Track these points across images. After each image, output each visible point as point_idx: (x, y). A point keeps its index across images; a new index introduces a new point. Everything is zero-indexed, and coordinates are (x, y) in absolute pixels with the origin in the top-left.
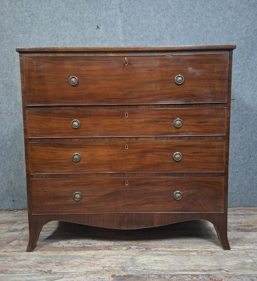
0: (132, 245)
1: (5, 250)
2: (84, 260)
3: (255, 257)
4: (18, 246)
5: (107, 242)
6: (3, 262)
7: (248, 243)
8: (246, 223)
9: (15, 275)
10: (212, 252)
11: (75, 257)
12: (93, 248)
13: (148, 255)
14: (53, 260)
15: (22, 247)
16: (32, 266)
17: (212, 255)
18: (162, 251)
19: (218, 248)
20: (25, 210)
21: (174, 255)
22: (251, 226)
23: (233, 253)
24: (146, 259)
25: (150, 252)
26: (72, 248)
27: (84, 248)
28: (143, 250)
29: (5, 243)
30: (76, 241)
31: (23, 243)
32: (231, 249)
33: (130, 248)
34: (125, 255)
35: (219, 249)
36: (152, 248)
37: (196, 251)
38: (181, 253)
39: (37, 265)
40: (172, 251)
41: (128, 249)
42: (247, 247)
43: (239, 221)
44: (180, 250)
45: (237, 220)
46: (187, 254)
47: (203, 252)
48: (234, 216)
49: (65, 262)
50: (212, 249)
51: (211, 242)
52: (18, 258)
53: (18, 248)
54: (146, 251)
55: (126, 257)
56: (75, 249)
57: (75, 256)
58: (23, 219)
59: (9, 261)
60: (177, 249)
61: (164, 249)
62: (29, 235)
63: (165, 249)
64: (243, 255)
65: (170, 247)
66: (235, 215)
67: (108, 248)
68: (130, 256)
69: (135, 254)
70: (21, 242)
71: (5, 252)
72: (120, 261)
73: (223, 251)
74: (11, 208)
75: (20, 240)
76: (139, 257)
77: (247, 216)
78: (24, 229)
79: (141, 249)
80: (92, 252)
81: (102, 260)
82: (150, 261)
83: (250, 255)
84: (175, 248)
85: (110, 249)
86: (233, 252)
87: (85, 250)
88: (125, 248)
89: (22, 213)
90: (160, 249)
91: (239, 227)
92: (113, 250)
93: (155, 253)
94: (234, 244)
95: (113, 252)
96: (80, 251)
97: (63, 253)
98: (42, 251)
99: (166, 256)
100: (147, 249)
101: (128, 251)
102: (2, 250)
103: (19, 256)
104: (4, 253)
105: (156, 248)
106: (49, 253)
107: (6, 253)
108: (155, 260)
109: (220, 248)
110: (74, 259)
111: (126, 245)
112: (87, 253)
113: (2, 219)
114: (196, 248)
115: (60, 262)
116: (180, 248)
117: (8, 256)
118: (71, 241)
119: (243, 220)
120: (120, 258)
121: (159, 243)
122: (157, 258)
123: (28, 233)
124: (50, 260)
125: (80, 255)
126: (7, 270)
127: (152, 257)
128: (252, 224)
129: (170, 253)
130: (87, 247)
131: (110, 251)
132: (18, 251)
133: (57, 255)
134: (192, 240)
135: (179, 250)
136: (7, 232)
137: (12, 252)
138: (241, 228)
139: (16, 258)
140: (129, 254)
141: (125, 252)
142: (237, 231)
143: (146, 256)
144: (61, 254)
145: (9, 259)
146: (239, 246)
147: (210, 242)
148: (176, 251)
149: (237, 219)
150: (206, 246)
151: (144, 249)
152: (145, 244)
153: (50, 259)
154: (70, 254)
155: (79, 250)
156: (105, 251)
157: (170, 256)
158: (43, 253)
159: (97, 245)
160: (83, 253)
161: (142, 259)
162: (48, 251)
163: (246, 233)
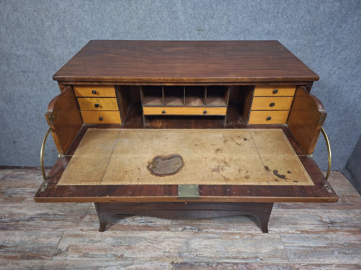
0: (187, 225)
1: (82, 228)
2: (148, 243)
3: (286, 243)
4: (91, 223)
5: (166, 220)
6: (83, 243)
7: (284, 224)
9: (96, 259)
10: (252, 235)
11: (140, 239)
12: (154, 227)
13: (199, 238)
14: (123, 242)
15: (95, 225)
16: (107, 249)
17: (252, 239)
18: (212, 233)
19: (258, 231)
21: (221, 238)
23: (269, 237)
24: (198, 243)
25: (202, 235)
26: (137, 226)
27: (147, 228)
29: (79, 218)
30: (139, 218)
31: (95, 219)
32: (269, 232)
33: (185, 228)
34: (181, 238)
35: (259, 231)
36: (203, 229)
37: (239, 233)
38: (227, 235)
39: (110, 248)
40: (219, 234)
41: (183, 230)
42: (283, 230)
44: (226, 231)
46: (231, 237)
47: (245, 235)
49: (133, 245)
50: (253, 232)
51: (253, 221)
52: (94, 239)
53: (92, 226)
54: (198, 233)
55: (182, 240)
56: (140, 228)
57: (140, 237)
59: (87, 242)
60: (224, 231)
63: (214, 231)
64: (278, 239)
65: (218, 228)
67: (167, 228)
68: (185, 240)
69: (189, 236)
70: (93, 218)
71: (81, 230)
72: (177, 245)
73: (262, 233)
75: (91, 214)
76: (193, 241)
79: (194, 231)
80: (154, 233)
81: (162, 244)
82: (201, 246)
83: (284, 240)
84: (222, 229)
85: (169, 230)
86: (270, 235)
87: (148, 230)
88: (181, 229)
90: (210, 230)
92: (171, 231)
93: (205, 235)
94: (272, 225)
95: (171, 234)
96: (144, 231)
97: (130, 234)
98: (112, 230)
99: (215, 239)
100: (199, 231)
101: (183, 233)
102: (79, 228)
103: (94, 236)
104: (81, 232)
105: (207, 229)
106: (119, 233)
107: (83, 231)
108: (205, 245)
109: (259, 230)
110: (140, 241)
111: (182, 224)
112: (150, 234)
114: (240, 230)
115: (129, 245)
116: (227, 230)
117: (85, 236)
118: (135, 218)
120: (177, 242)
121: (209, 223)
122: (207, 242)
124: (121, 243)
125: (144, 236)
126: (87, 254)
127: (203, 241)
129: (218, 236)
130: (150, 226)
131: (168, 232)
132: (93, 230)
133: (126, 236)
134: (238, 218)
135: (225, 232)
137: (88, 230)
139: (92, 238)
140: (185, 236)
141: (181, 234)
142: (278, 207)
143: (198, 240)
144: (129, 235)
145: (87, 240)
146: (277, 227)
148: (223, 233)
150: (248, 227)
151: (197, 231)
152: (197, 223)
153: (120, 241)
154: (136, 235)
155: (143, 230)
156: (165, 232)
157: (218, 240)
158: (113, 232)
159: (157, 223)
160: (147, 234)
161: (195, 244)
162: (117, 230)
163: (285, 210)
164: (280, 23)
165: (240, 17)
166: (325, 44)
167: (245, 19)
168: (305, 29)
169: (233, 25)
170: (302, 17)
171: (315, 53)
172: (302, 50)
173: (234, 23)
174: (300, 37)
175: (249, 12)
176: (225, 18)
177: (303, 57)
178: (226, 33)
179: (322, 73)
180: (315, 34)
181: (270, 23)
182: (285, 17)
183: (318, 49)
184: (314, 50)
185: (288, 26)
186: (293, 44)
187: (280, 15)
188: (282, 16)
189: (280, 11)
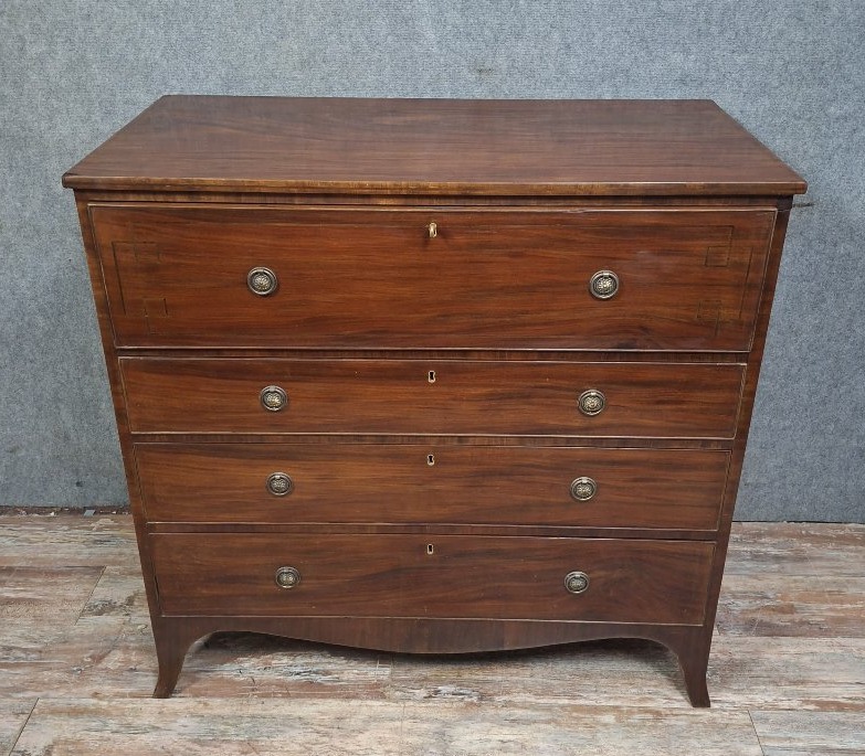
0: (442, 683)
1: (96, 688)
2: (315, 736)
3: (770, 738)
4: (128, 674)
5: (373, 668)
6: (99, 734)
7: (764, 683)
8: (777, 598)
10: (657, 714)
11: (288, 722)
12: (333, 688)
13: (483, 720)
14: (232, 731)
15: (139, 679)
16: (178, 751)
17: (655, 727)
18: (524, 706)
19: (678, 701)
20: (120, 511)
21: (554, 721)
22: (791, 610)
23: (714, 719)
24: (476, 737)
25: (491, 712)
26: (277, 685)
27: (311, 689)
28: (472, 703)
29: (89, 660)
30: (285, 660)
31: (140, 663)
32: (713, 705)
33: (437, 692)
34: (422, 721)
35: (680, 701)
36: (495, 694)
37: (616, 708)
38: (575, 714)
39: (191, 749)
40: (549, 708)
41: (430, 697)
42: (759, 699)
43: (759, 585)
44: (572, 702)
45: (755, 582)
46: (588, 718)
47: (633, 713)
48: (749, 565)
49: (264, 741)
50: (659, 704)
51: (663, 673)
52: (137, 722)
53: (130, 683)
54: (480, 706)
55: (425, 726)
56: (287, 691)
57: (288, 717)
58: (120, 554)
59: (113, 732)
60: (565, 701)
61: (529, 700)
62: (150, 628)
63: (533, 699)
64: (741, 727)
65: (547, 691)
66: (756, 557)
67: (376, 691)
68: (437, 725)
69: (449, 716)
70: (133, 658)
71: (95, 695)
72: (410, 740)
73: (690, 710)
74: (74, 504)
75: (127, 648)
76: (460, 730)
77: (789, 566)
78: (130, 601)
79: (467, 699)
80: (333, 706)
81: (360, 737)
82: (489, 746)
83: (760, 729)
84: (557, 696)
85: (382, 696)
86: (715, 715)
87: (315, 696)
88: (422, 693)
89: (111, 528)
90: (519, 698)
91: (754, 616)
92: (389, 699)
93: (504, 712)
94: (724, 683)
95: (392, 709)
96: (301, 700)
97: (255, 707)
98: (197, 696)
99: (533, 726)
100: (481, 699)
101: (431, 705)
102: (87, 689)
103: (137, 713)
104: (94, 701)
105: (508, 693)
106: (218, 706)
107: (101, 699)
108: (502, 742)
109: (682, 698)
110: (287, 729)
111: (426, 679)
112: (321, 708)
113: (59, 556)
114: (616, 698)
115: (250, 739)
116: (574, 697)
117: (107, 713)
118: (273, 659)
119: (773, 582)
120: (410, 732)
121: (517, 675)
122: (507, 734)
123: (149, 621)
124: (223, 733)
125: (301, 714)
127: (495, 730)
128: (795, 603)
129: (545, 716)
130: (320, 684)
131: (381, 703)
132: (133, 696)
133: (240, 713)
134: (613, 663)
135: (569, 705)
136: (83, 613)
137: (117, 695)
138: (758, 616)
139: (130, 720)
140: (434, 715)
141: (422, 709)
142: (746, 630)
143: (478, 726)
144: (251, 711)
145: (113, 724)
146: (738, 692)
147: (659, 676)
148: (563, 707)
149: (756, 577)
150: (645, 689)
151: (475, 699)
152: (477, 677)
153: (222, 727)
154: (275, 712)
155: (298, 696)
156: (369, 702)
157: (542, 726)
158: (200, 702)
159: (345, 677)
160: (309, 709)
161: (468, 738)
162: (212, 696)
163: (769, 639)
164: (716, 52)
165: (600, 34)
166: (855, 112)
167: (614, 40)
168: (792, 68)
169: (578, 56)
170: (781, 33)
171: (830, 137)
172: (789, 131)
173: (580, 52)
174: (778, 91)
175: (625, 21)
176: (556, 36)
177: (795, 149)
178: (558, 80)
179: (857, 197)
180: (822, 82)
181: (687, 52)
182: (730, 34)
183: (837, 125)
184: (824, 128)
185: (740, 59)
186: (761, 110)
187: (714, 30)
188: (721, 33)
189: (715, 16)
